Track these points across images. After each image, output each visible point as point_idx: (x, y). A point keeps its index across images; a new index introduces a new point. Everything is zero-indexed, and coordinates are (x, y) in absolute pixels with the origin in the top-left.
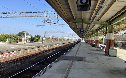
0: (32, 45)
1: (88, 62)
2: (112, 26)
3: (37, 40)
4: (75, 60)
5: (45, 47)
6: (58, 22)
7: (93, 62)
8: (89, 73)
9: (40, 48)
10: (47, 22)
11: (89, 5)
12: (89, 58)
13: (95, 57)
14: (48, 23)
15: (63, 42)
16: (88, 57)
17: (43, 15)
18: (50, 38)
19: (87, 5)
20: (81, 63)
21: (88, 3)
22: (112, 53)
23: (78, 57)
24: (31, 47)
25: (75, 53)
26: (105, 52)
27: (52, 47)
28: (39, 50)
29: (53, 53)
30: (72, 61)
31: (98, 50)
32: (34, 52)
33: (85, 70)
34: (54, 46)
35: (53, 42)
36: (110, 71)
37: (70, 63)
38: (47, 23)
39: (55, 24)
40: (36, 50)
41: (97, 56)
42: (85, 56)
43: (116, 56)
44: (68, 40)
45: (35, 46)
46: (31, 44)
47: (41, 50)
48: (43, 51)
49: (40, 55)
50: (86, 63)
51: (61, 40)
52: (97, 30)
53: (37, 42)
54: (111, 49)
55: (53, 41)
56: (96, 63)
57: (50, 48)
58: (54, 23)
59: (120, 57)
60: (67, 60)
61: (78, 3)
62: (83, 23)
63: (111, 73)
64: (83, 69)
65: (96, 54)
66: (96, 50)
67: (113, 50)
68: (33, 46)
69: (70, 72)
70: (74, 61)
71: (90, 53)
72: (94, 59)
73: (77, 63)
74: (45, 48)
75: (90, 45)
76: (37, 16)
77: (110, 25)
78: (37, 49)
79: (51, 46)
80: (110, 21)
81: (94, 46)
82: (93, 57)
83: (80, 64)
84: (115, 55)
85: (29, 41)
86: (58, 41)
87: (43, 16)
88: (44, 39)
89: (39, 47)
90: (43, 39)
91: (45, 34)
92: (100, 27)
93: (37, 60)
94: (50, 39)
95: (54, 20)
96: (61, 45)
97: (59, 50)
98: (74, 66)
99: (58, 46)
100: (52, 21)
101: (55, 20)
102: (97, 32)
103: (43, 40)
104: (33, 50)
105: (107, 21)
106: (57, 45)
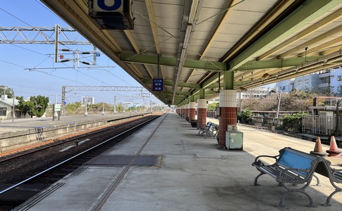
0: (19, 125)
1: (169, 168)
2: (233, 72)
3: (40, 112)
4: (133, 165)
5: (60, 132)
6: (95, 59)
7: (181, 168)
8: (160, 199)
9: (44, 135)
10: (64, 59)
11: (122, 13)
12: (174, 156)
13: (189, 154)
14: (67, 61)
15: (116, 115)
16: (171, 156)
17: (51, 40)
18: (78, 104)
19: (118, 14)
20: (148, 171)
21: (121, 9)
22: (232, 141)
23: (145, 156)
24: (14, 130)
25: (141, 146)
26: (218, 140)
27: (83, 130)
28: (40, 139)
29: (83, 147)
30: (124, 167)
31: (202, 135)
32: (22, 145)
33: (152, 193)
34: (88, 126)
35: (86, 116)
36: (217, 189)
37: (115, 175)
38: (62, 61)
39: (88, 64)
40: (31, 141)
41: (195, 150)
42: (166, 152)
43: (241, 149)
44: (133, 108)
45: (26, 127)
46: (15, 123)
47: (48, 138)
48: (52, 142)
49: (40, 155)
50: (162, 172)
51: (113, 110)
52: (201, 84)
53: (40, 116)
54: (230, 132)
55: (86, 113)
56: (188, 170)
57: (75, 133)
58: (84, 63)
59: (251, 151)
60: (112, 165)
61: (92, 5)
62: (159, 64)
63: (218, 193)
64: (148, 190)
65: (196, 145)
66: (199, 135)
67: (235, 134)
68: (21, 130)
69: (108, 200)
70: (131, 168)
71: (180, 144)
72: (187, 159)
73: (136, 172)
74: (61, 134)
75: (187, 123)
76: (31, 40)
77: (227, 70)
78: (33, 137)
79: (78, 126)
80: (227, 61)
81: (194, 124)
82: (186, 154)
83: (145, 174)
84: (240, 147)
85: (12, 113)
86: (104, 112)
87: (52, 42)
88: (58, 108)
89: (39, 131)
90: (56, 107)
91: (64, 93)
92: (206, 75)
93: (27, 169)
94: (79, 108)
95: (83, 53)
96: (111, 123)
97: (101, 137)
98: (125, 181)
99: (101, 126)
100: (78, 56)
101: (88, 53)
102: (201, 87)
103: (56, 110)
104: (20, 140)
105: (221, 60)
106: (99, 123)
